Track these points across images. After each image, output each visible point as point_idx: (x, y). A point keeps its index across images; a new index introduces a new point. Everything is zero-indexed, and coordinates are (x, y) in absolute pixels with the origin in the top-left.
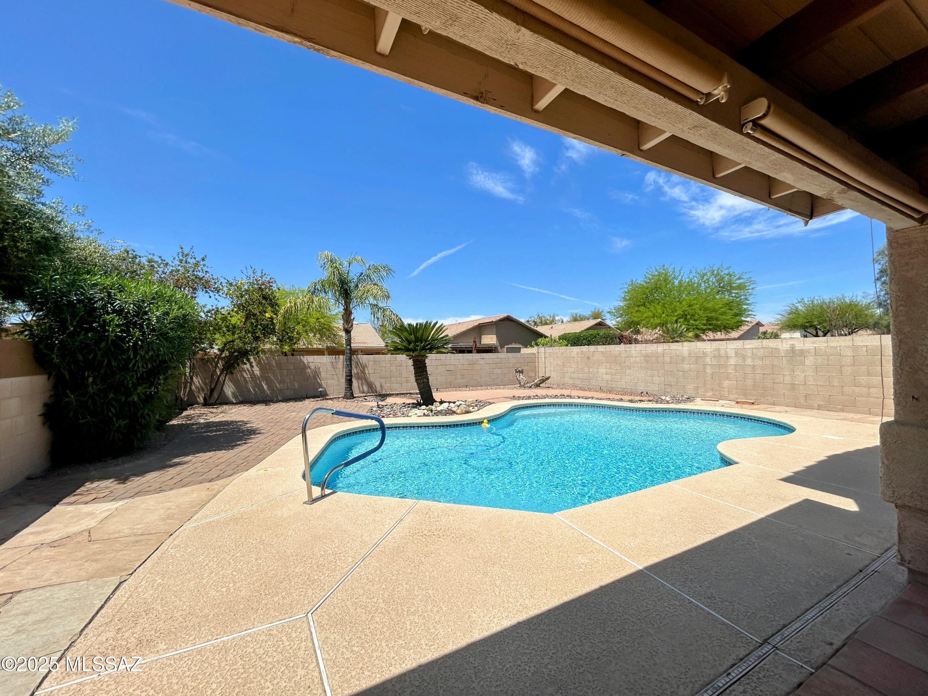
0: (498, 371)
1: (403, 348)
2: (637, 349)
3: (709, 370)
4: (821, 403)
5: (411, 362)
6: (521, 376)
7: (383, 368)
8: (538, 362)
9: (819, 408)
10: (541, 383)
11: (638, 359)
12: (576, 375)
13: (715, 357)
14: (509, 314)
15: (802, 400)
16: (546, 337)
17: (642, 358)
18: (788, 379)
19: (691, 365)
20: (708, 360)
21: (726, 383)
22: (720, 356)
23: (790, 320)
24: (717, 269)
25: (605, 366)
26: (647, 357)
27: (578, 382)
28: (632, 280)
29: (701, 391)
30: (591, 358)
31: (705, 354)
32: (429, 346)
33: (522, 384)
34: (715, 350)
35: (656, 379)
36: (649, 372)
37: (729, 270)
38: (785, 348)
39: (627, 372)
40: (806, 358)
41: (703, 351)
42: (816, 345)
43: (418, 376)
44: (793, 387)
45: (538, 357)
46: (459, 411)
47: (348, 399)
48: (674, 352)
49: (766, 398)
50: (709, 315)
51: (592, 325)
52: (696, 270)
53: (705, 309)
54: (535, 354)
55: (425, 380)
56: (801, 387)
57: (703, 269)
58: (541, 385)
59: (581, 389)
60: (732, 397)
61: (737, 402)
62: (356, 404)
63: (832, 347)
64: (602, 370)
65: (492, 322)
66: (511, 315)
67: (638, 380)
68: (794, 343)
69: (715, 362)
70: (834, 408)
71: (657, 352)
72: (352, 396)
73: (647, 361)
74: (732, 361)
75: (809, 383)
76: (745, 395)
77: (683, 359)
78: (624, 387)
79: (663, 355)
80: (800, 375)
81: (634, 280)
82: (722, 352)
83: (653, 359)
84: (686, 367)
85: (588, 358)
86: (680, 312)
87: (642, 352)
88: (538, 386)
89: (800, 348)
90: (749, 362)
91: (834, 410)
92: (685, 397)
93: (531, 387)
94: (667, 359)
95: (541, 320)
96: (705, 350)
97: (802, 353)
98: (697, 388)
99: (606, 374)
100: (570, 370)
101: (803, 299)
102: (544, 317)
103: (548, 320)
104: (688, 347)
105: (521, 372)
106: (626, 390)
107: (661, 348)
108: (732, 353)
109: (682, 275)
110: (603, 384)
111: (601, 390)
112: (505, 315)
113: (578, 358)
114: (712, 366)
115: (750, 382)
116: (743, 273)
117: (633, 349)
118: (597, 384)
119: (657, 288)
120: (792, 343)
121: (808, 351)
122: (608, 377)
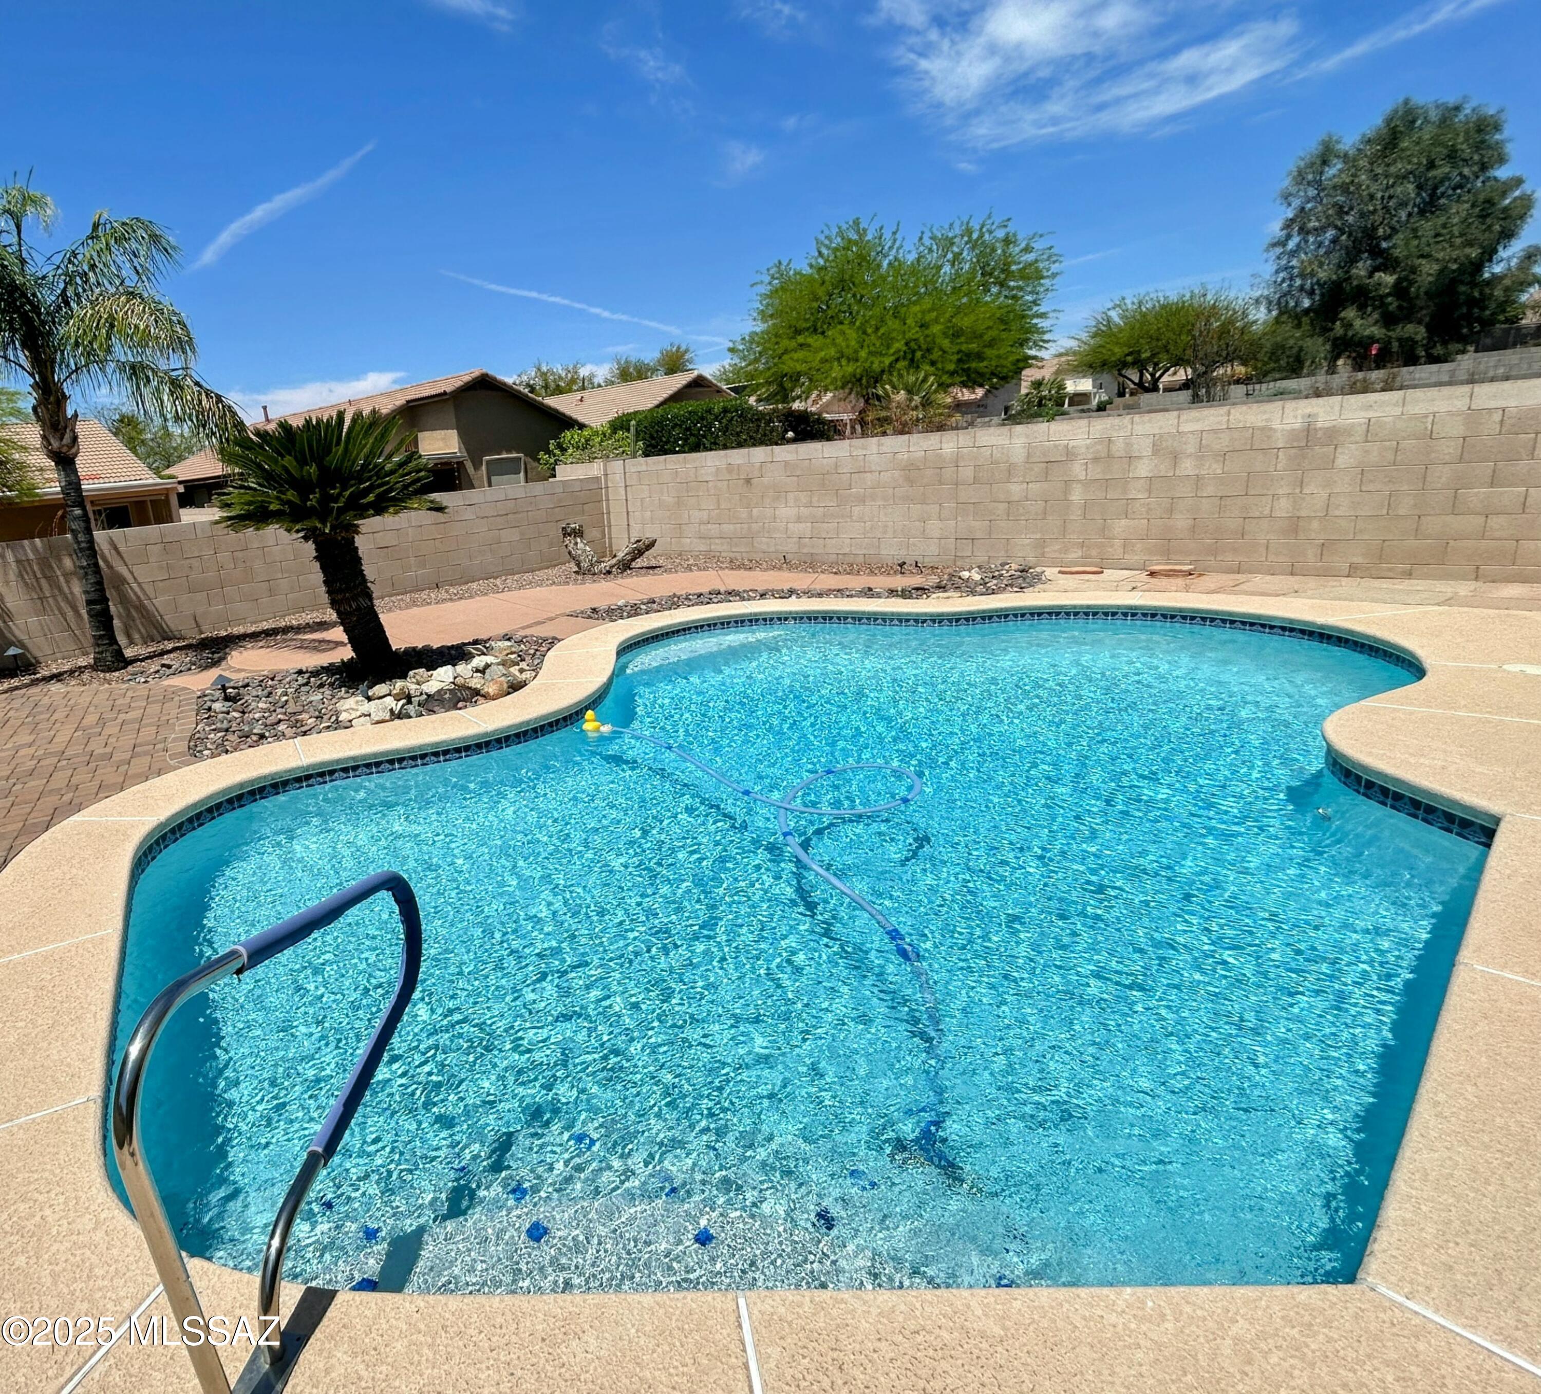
0: (510, 535)
1: (287, 508)
2: (884, 449)
3: (1077, 495)
4: (1358, 560)
5: (310, 548)
6: (580, 545)
7: (195, 563)
8: (608, 500)
9: (1353, 571)
10: (633, 560)
11: (885, 476)
12: (714, 529)
13: (1096, 460)
14: (484, 371)
15: (1311, 554)
16: (582, 426)
17: (897, 473)
18: (1283, 507)
19: (1030, 485)
20: (1078, 470)
21: (1120, 526)
22: (1110, 456)
23: (1095, 350)
24: (978, 227)
25: (796, 499)
26: (911, 471)
27: (718, 546)
28: (780, 263)
29: (1052, 550)
30: (754, 481)
31: (1070, 455)
32: (371, 497)
33: (585, 565)
34: (1100, 441)
35: (934, 527)
36: (916, 509)
37: (1008, 229)
38: (1288, 427)
39: (856, 510)
40: (1339, 450)
41: (1067, 446)
42: (1370, 414)
43: (340, 591)
44: (1294, 526)
45: (607, 487)
46: (491, 689)
47: (110, 670)
48: (987, 452)
49: (1219, 558)
50: (964, 347)
51: (679, 386)
52: (931, 230)
53: (957, 334)
54: (597, 479)
55: (363, 602)
56: (1315, 524)
57: (947, 226)
58: (633, 564)
59: (735, 565)
60: (1136, 558)
61: (1152, 574)
62: (142, 690)
63: (1414, 417)
64: (786, 511)
65: (445, 393)
66: (491, 372)
67: (885, 532)
68: (1315, 410)
69: (1096, 472)
70: (1390, 570)
71: (940, 456)
72: (120, 662)
73: (911, 482)
74: (1143, 469)
75: (1337, 513)
76: (1167, 553)
77: (1010, 470)
78: (847, 550)
79: (957, 461)
80: (1316, 492)
81: (785, 263)
82: (1119, 448)
83: (929, 472)
84: (1016, 489)
85: (748, 481)
86: (899, 345)
87: (899, 456)
88: (625, 566)
89: (1327, 425)
90: (1187, 467)
91: (1391, 574)
92: (1014, 566)
93: (609, 572)
94: (967, 473)
95: (545, 380)
96: (1071, 443)
97: (1333, 436)
98: (1041, 544)
99: (799, 520)
100: (696, 514)
101: (1123, 299)
102: (553, 374)
103: (560, 377)
104: (1027, 436)
105: (578, 533)
106: (850, 559)
107: (952, 445)
108: (1144, 447)
109: (897, 244)
110: (790, 547)
111: (786, 563)
112: (477, 373)
113: (719, 484)
114: (1087, 484)
115: (1181, 521)
116: (1035, 234)
117: (874, 449)
118: (772, 549)
119: (843, 284)
120: (1308, 410)
121: (1348, 431)
122: (805, 528)
